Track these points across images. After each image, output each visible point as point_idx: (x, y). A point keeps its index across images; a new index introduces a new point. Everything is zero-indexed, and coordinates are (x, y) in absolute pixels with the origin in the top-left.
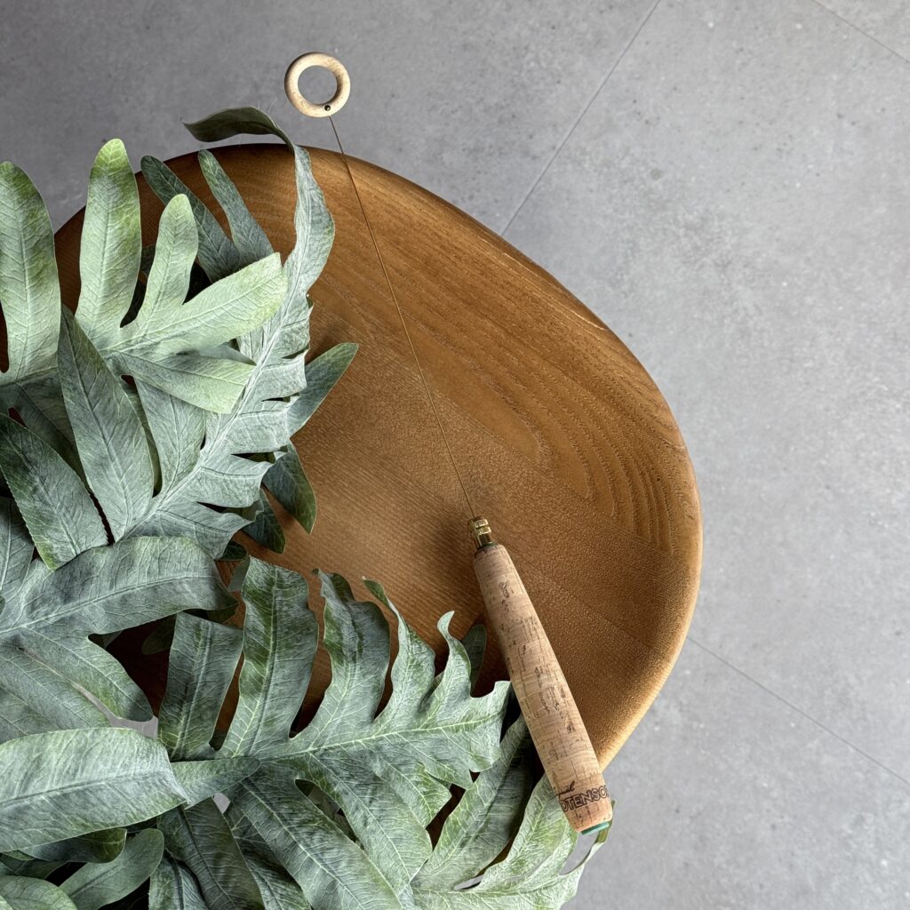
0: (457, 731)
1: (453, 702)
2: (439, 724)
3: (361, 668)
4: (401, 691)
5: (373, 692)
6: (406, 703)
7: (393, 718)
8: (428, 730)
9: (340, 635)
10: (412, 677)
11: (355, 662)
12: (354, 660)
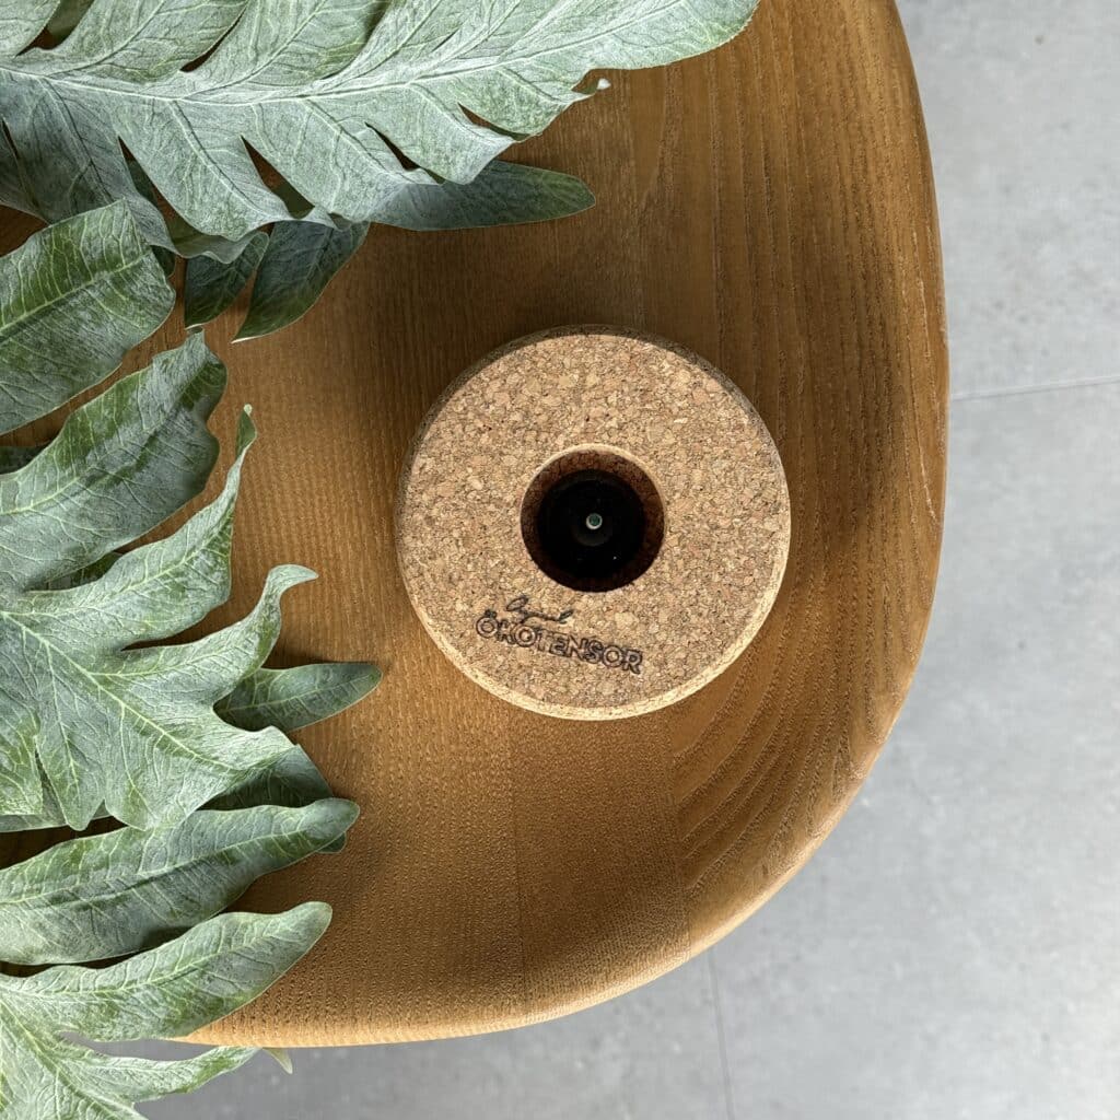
0: (144, 733)
1: (181, 689)
2: (126, 697)
3: (88, 502)
4: (113, 594)
5: (71, 551)
6: (106, 620)
7: (64, 618)
8: (100, 688)
9: (113, 430)
10: (152, 593)
11: (88, 486)
12: (91, 481)
